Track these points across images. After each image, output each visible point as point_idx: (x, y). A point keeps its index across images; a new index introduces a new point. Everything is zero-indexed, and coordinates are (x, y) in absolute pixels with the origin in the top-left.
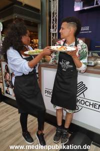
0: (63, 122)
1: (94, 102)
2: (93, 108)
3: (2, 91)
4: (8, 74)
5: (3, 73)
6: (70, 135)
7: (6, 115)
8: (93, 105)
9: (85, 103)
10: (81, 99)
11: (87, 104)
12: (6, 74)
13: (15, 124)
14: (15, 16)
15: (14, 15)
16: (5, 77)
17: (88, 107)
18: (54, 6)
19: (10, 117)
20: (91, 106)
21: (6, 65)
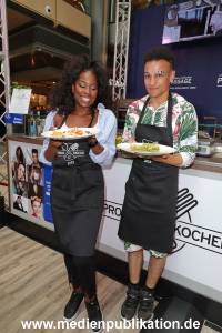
0: (144, 274)
1: (213, 234)
2: (210, 247)
7: (13, 256)
8: (209, 239)
9: (191, 234)
10: (183, 226)
11: (197, 236)
12: (17, 166)
16: (15, 173)
17: (198, 243)
18: (120, 32)
20: (205, 241)
21: (19, 148)
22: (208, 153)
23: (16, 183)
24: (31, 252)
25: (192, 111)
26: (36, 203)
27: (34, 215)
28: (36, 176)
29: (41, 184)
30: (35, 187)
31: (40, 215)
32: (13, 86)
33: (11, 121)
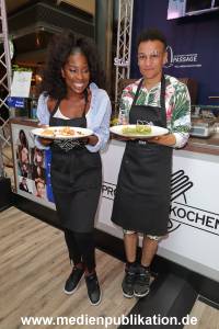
0: (139, 251)
1: (207, 215)
2: (204, 227)
3: (13, 184)
4: (25, 149)
5: (16, 148)
6: (152, 279)
7: (19, 234)
8: (203, 219)
9: (186, 215)
10: (179, 206)
12: (20, 149)
13: (38, 253)
14: (41, 27)
15: (39, 24)
16: (19, 155)
17: (193, 223)
18: (123, 8)
19: (28, 239)
20: (200, 221)
21: (22, 132)
22: (206, 134)
23: (20, 165)
24: (37, 231)
25: (185, 91)
26: (40, 185)
27: (39, 196)
28: (39, 158)
29: (44, 166)
30: (38, 170)
31: (44, 196)
32: (14, 69)
33: (13, 104)
